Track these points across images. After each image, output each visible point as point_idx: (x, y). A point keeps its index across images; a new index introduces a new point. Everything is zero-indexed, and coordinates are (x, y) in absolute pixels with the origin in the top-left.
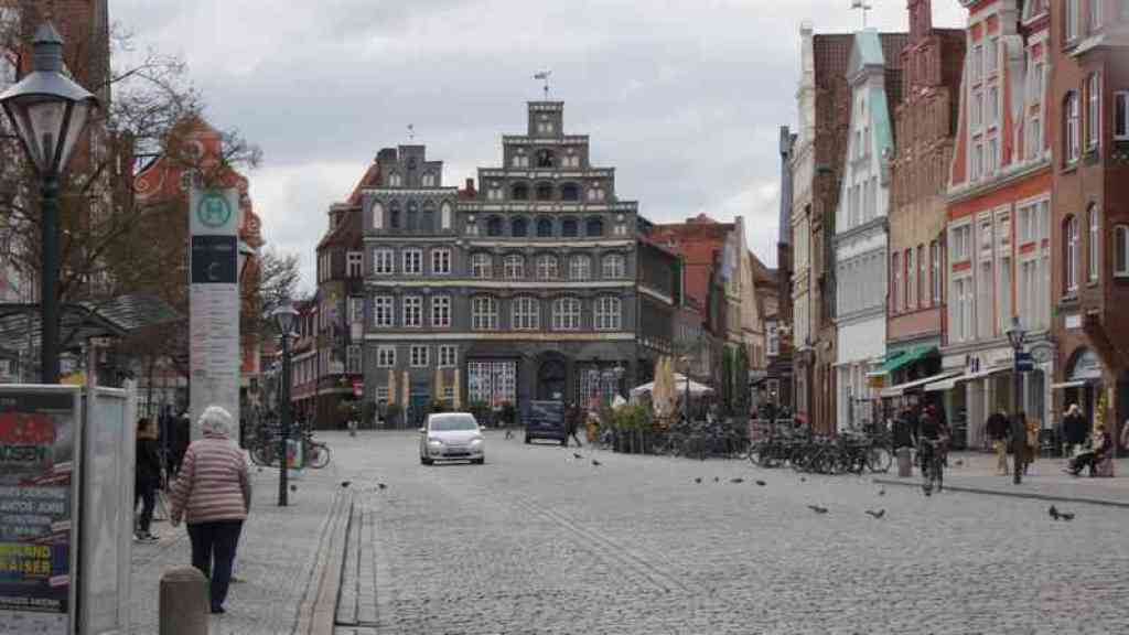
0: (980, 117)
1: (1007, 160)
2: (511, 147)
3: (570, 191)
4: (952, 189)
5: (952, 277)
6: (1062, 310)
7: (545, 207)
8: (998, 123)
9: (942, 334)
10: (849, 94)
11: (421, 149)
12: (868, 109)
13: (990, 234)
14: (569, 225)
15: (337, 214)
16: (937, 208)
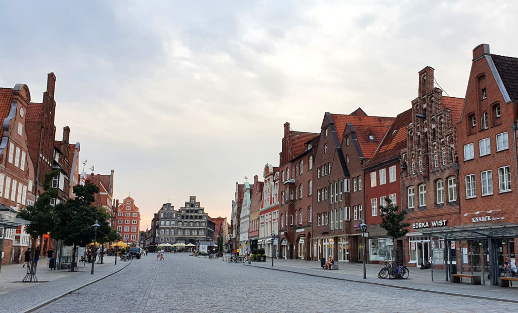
0: (266, 197)
1: (271, 204)
2: (186, 204)
3: (196, 211)
4: (261, 209)
5: (260, 225)
6: (280, 231)
7: (192, 214)
8: (269, 197)
9: (258, 236)
10: (244, 194)
11: (170, 204)
12: (247, 196)
13: (268, 217)
14: (196, 217)
15: (155, 215)
16: (258, 213)
